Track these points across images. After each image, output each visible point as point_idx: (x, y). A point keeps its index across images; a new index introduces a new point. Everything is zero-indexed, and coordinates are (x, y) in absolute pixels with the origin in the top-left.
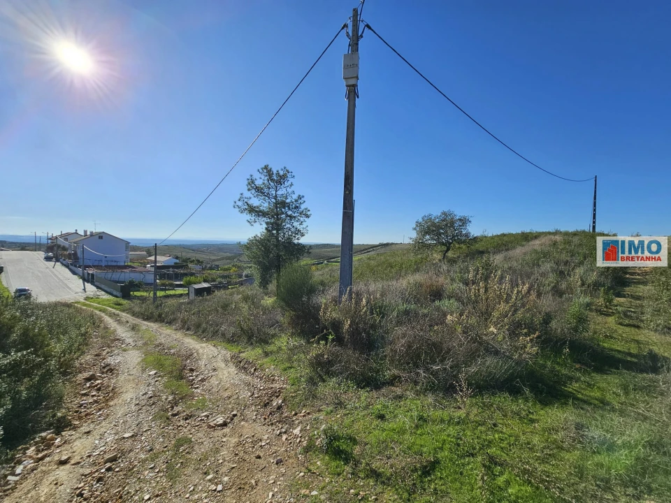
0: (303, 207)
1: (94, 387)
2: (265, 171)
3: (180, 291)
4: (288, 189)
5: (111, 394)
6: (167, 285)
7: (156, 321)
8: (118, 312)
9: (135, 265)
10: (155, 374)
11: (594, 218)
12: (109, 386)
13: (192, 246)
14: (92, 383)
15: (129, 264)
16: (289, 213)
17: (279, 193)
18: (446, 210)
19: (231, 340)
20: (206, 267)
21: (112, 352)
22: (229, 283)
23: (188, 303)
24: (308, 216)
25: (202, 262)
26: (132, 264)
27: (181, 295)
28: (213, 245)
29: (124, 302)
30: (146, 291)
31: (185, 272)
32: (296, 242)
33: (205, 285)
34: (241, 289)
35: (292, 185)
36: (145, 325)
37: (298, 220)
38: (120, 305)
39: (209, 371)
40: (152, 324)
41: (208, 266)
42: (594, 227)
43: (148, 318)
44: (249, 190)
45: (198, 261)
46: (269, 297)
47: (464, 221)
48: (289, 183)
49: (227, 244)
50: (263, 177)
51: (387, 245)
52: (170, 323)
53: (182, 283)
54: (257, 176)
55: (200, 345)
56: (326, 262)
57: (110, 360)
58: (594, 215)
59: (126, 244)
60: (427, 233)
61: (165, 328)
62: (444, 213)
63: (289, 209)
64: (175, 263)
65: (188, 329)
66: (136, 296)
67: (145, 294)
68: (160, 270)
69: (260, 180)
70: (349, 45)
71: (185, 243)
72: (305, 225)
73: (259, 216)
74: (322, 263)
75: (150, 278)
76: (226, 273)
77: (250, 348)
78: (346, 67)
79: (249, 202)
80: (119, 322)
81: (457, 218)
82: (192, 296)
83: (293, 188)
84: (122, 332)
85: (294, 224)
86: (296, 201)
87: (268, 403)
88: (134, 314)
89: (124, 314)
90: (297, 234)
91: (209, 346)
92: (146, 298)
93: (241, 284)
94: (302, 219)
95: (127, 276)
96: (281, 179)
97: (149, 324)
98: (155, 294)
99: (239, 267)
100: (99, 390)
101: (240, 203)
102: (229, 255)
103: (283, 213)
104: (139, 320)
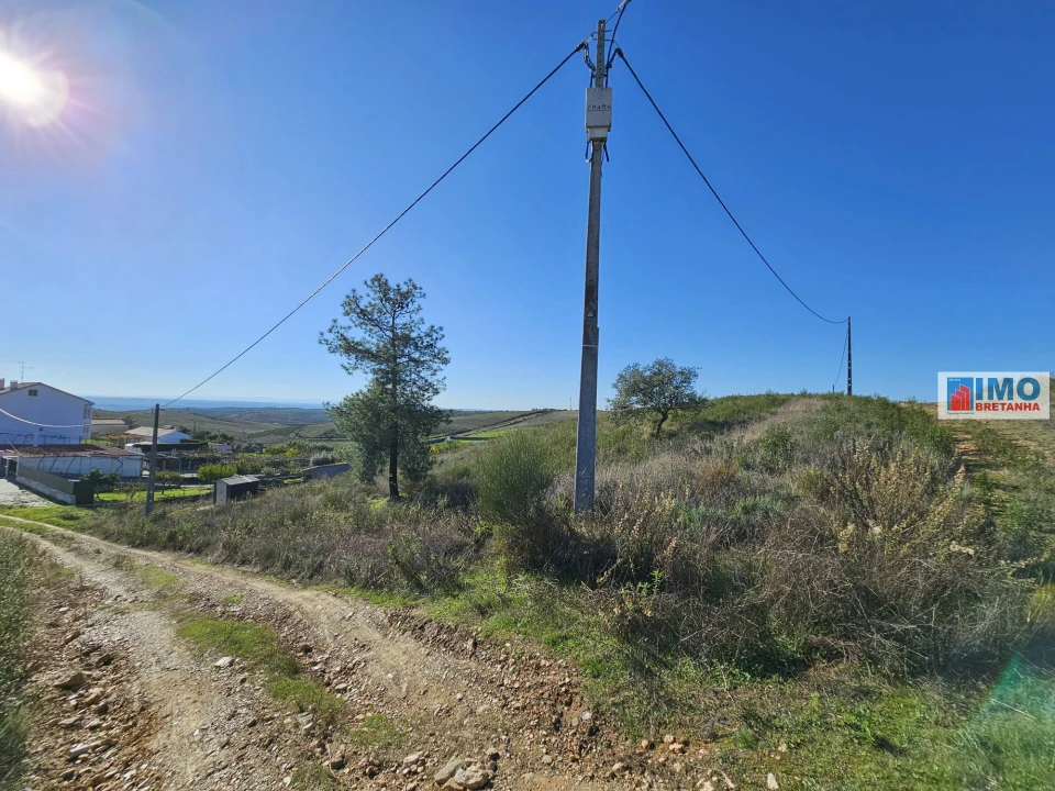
0: (440, 345)
1: (89, 704)
2: (376, 284)
3: (192, 490)
4: (413, 315)
5: (141, 722)
6: (167, 480)
7: (163, 548)
8: (70, 532)
9: (101, 444)
10: (231, 664)
11: (850, 375)
12: (128, 702)
13: (212, 410)
14: (81, 695)
15: (89, 442)
16: (416, 355)
17: (397, 321)
18: (661, 358)
19: (373, 584)
20: (239, 447)
21: (86, 616)
22: (286, 475)
23: (218, 513)
24: (446, 361)
25: (232, 439)
26: (95, 443)
27: (195, 498)
28: (251, 410)
29: (82, 513)
30: (127, 492)
31: (203, 455)
32: (426, 403)
33: (248, 479)
34: (317, 485)
35: (419, 309)
36: (141, 556)
37: (429, 368)
38: (72, 518)
39: (350, 650)
40: (155, 555)
41: (245, 445)
42: (850, 389)
43: (145, 543)
44: (347, 314)
45: (225, 437)
46: (375, 498)
47: (688, 376)
48: (416, 305)
49: (275, 409)
50: (372, 294)
51: (545, 412)
52: (198, 551)
53: (195, 475)
54: (362, 291)
55: (301, 593)
56: (448, 438)
57: (92, 635)
58: (850, 371)
59: (86, 407)
60: (634, 392)
61: (189, 562)
62: (661, 364)
63: (416, 347)
64: (182, 441)
65: (243, 563)
66: (103, 501)
67: (122, 497)
68: (153, 452)
69: (368, 298)
70: (593, 76)
71: (197, 406)
72: (440, 375)
73: (362, 359)
74: (443, 440)
75: (132, 467)
76: (278, 458)
77: (425, 598)
78: (592, 108)
79: (345, 335)
80: (79, 552)
81: (678, 370)
82: (222, 499)
83: (421, 314)
84: (93, 573)
85: (422, 374)
86: (428, 335)
87: (558, 721)
88: (107, 536)
89: (83, 536)
90: (427, 390)
91: (323, 596)
92: (126, 504)
93: (309, 477)
94: (435, 366)
95: (85, 464)
96: (400, 299)
97: (149, 554)
98: (150, 496)
99: (300, 447)
100: (103, 711)
101: (330, 337)
102: (277, 426)
103: (403, 356)
104: (123, 548)
